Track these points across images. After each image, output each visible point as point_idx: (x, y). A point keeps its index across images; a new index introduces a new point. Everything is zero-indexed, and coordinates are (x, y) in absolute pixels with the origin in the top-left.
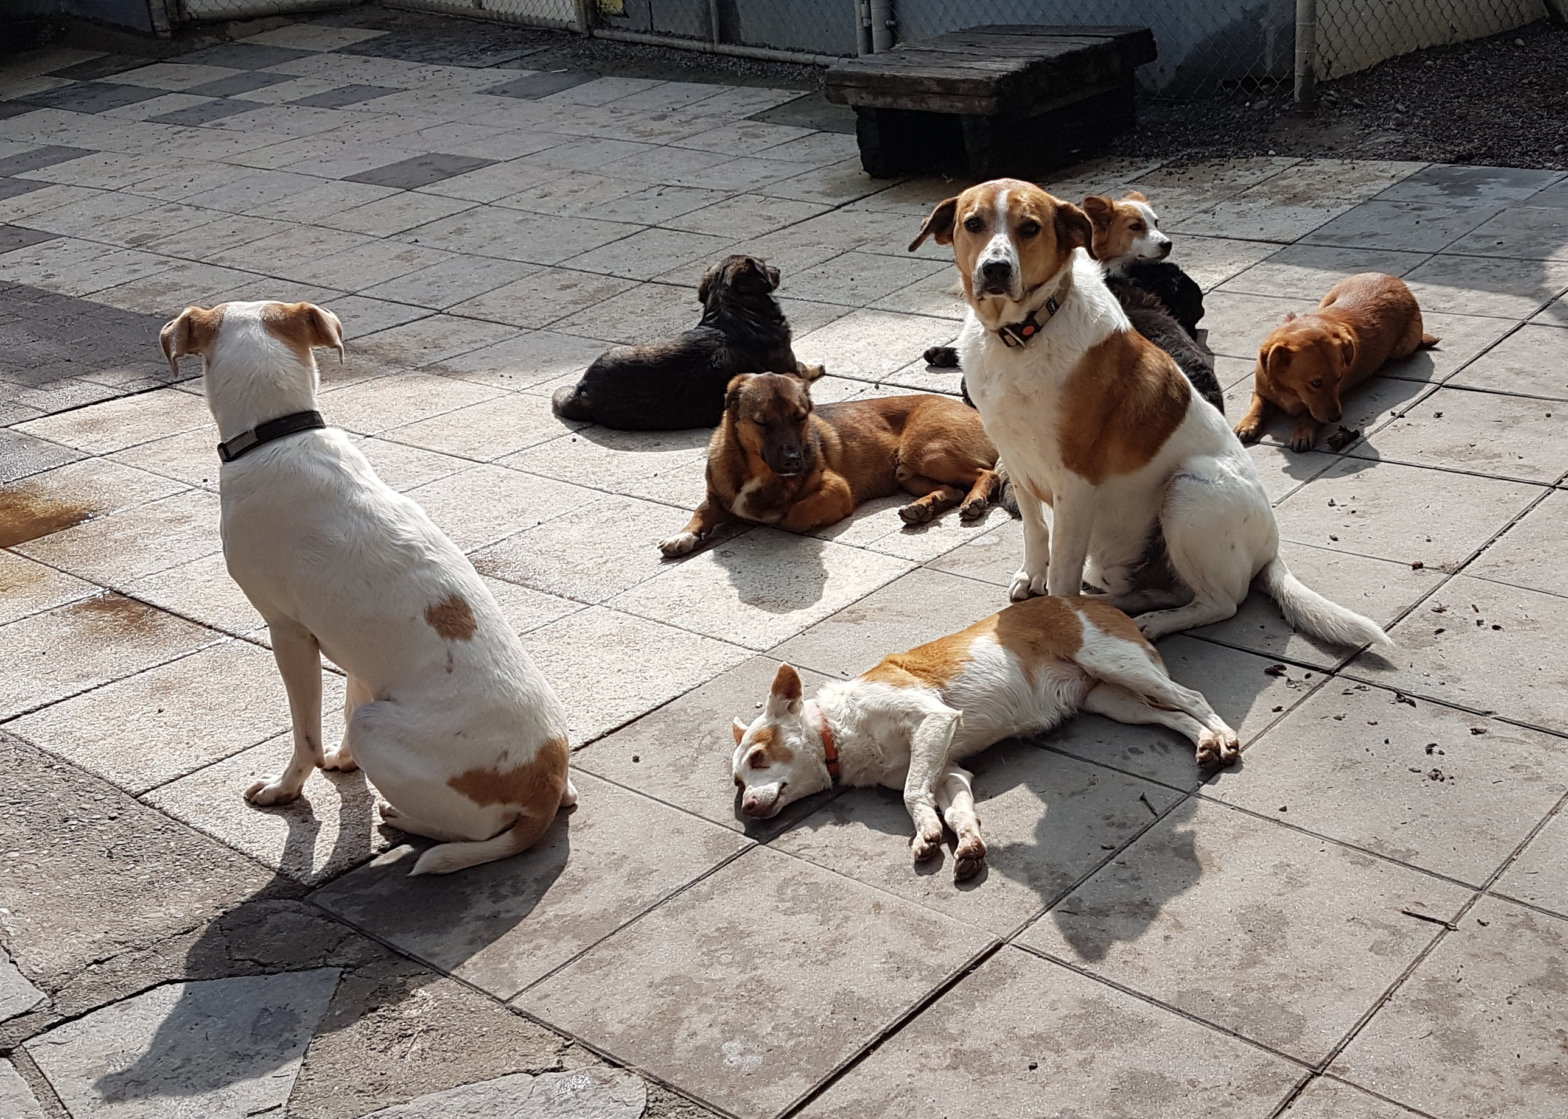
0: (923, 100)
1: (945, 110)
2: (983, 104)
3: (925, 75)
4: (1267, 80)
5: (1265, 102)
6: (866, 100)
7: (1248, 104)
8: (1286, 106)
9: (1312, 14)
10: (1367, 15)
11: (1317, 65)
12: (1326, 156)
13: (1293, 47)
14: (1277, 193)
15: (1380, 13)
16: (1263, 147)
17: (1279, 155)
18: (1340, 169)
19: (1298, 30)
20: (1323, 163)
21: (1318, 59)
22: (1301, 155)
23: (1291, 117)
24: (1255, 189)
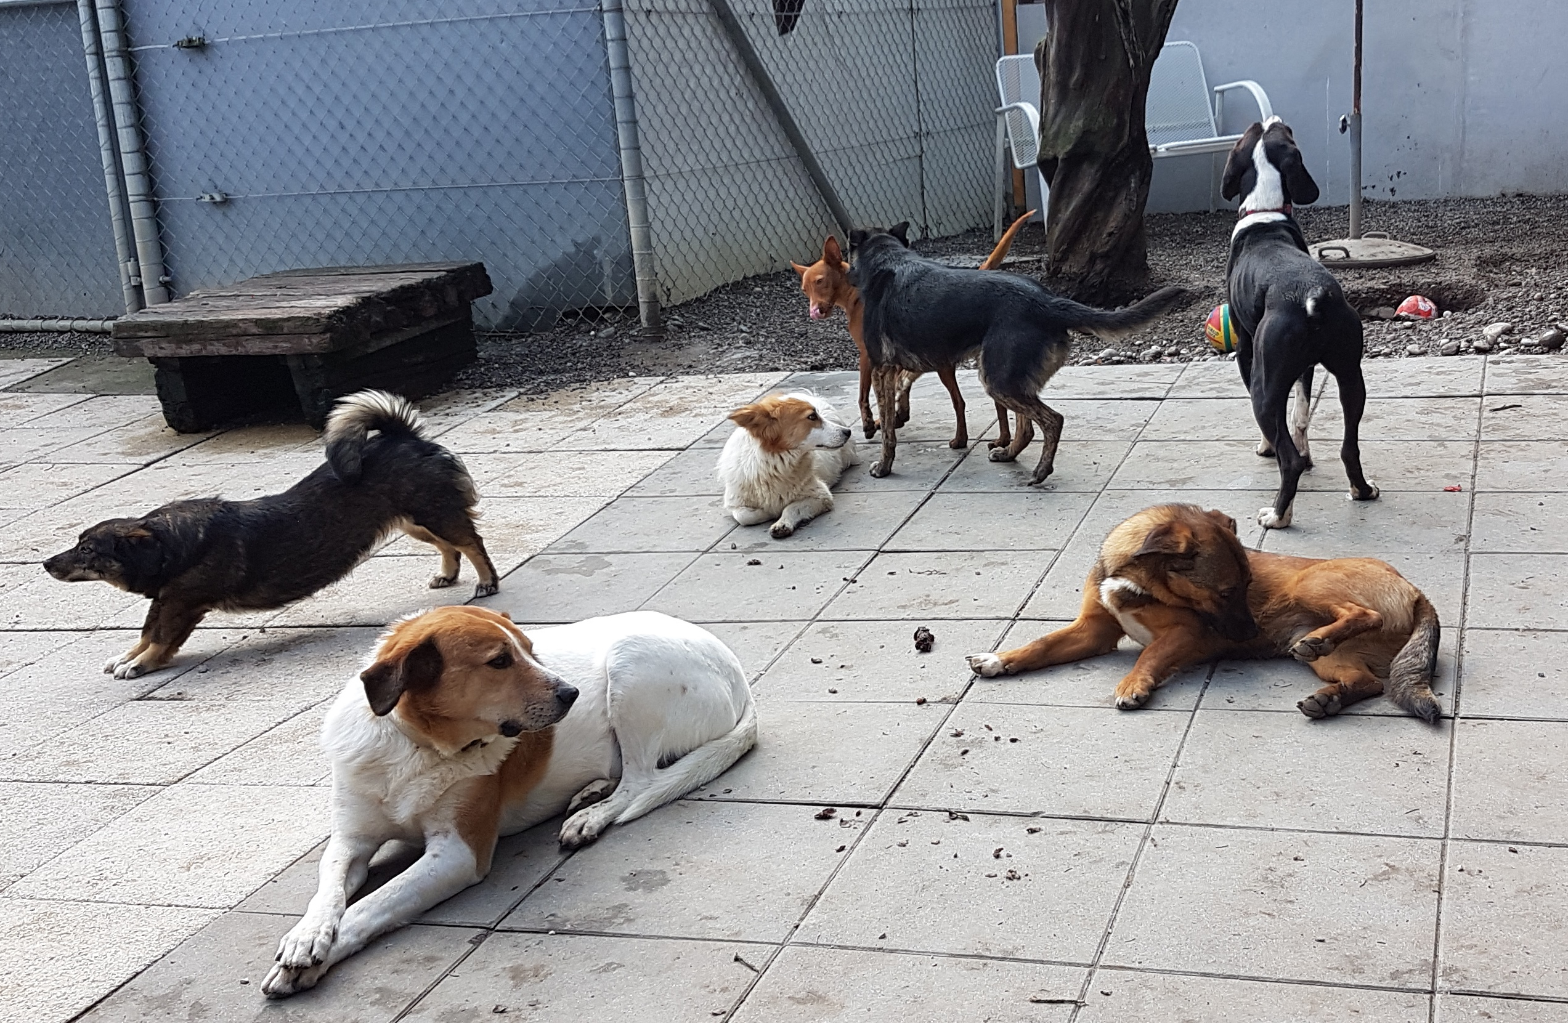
0: (238, 344)
1: (268, 352)
3: (240, 317)
4: (610, 309)
5: (611, 329)
6: (167, 350)
7: (592, 333)
8: (634, 332)
9: (647, 243)
10: (695, 245)
11: (659, 292)
12: (688, 373)
13: (633, 275)
14: (652, 408)
15: (707, 243)
16: (621, 370)
17: (640, 375)
18: (706, 383)
19: (636, 258)
20: (687, 380)
21: (658, 286)
22: (663, 374)
23: (641, 342)
24: (627, 406)
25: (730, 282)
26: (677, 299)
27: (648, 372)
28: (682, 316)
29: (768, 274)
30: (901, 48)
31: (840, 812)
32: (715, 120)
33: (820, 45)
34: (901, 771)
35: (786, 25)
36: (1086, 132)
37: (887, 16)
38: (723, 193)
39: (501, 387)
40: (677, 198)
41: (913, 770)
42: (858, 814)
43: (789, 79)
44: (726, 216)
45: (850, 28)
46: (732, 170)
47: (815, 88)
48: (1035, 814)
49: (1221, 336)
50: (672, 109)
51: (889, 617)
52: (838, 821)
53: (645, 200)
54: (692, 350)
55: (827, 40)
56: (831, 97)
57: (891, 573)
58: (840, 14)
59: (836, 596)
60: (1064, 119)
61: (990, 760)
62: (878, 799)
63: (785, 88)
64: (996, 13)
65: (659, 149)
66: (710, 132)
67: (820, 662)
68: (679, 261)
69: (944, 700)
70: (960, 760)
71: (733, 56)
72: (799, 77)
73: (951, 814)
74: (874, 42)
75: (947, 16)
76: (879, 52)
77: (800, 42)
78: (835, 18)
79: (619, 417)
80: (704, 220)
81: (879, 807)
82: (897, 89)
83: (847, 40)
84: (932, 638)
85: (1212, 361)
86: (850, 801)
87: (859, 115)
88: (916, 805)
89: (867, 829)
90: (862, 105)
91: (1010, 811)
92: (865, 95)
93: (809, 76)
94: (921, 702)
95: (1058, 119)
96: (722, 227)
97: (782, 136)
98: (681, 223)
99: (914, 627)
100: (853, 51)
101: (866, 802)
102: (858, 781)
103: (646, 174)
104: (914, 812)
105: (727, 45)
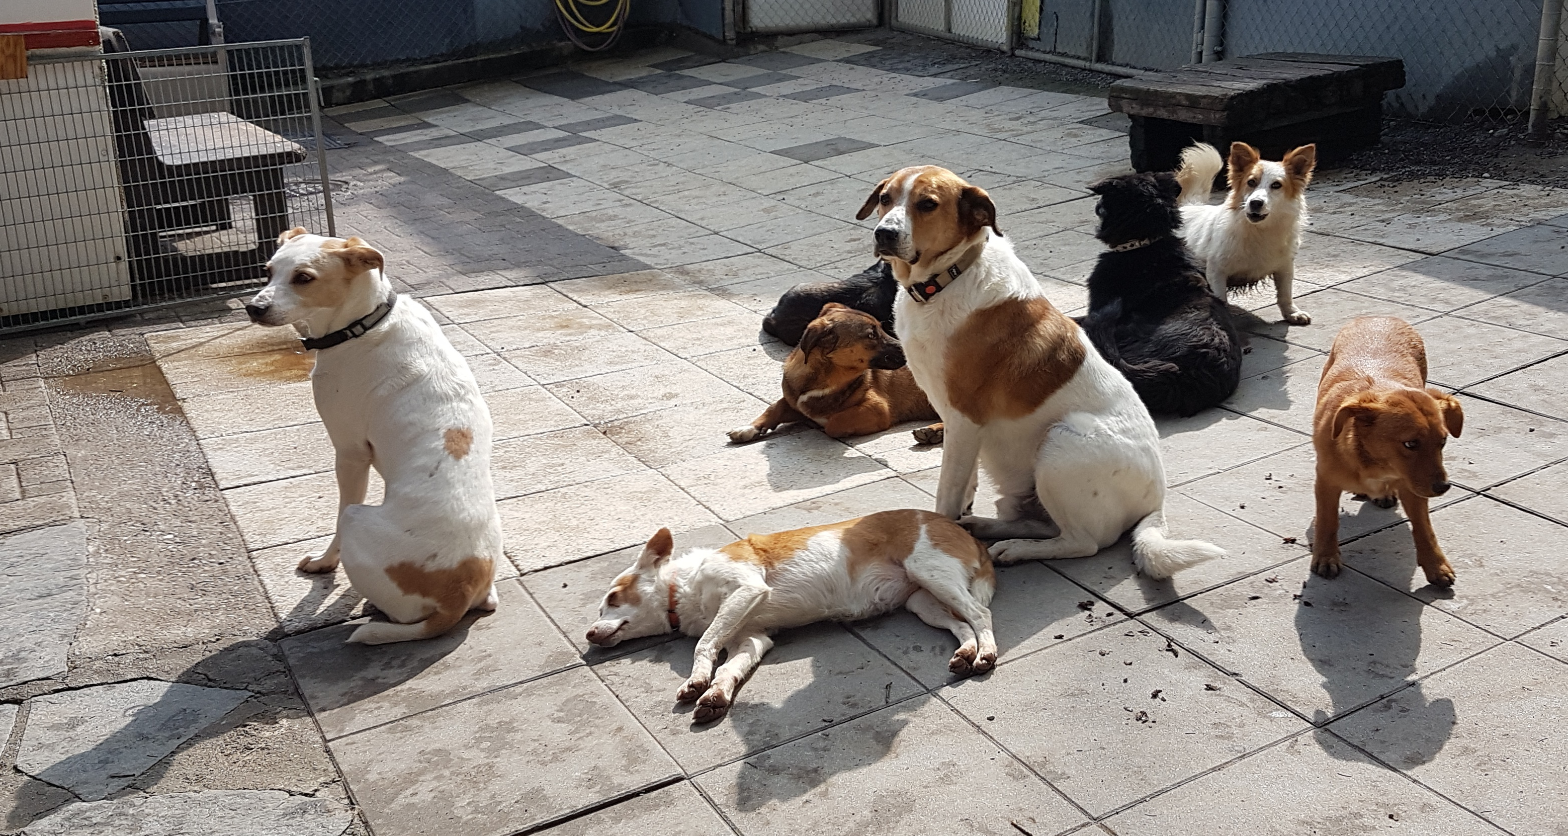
0: (1174, 112)
1: (1190, 120)
2: (1217, 116)
3: (1179, 91)
4: (1510, 111)
5: (1505, 130)
6: (1136, 109)
7: (1491, 131)
8: (1522, 135)
9: (1552, 55)
17: (1492, 178)
19: (1537, 69)
20: (1526, 188)
22: (1512, 180)
23: (1521, 146)
27: (1502, 175)
39: (1374, 171)
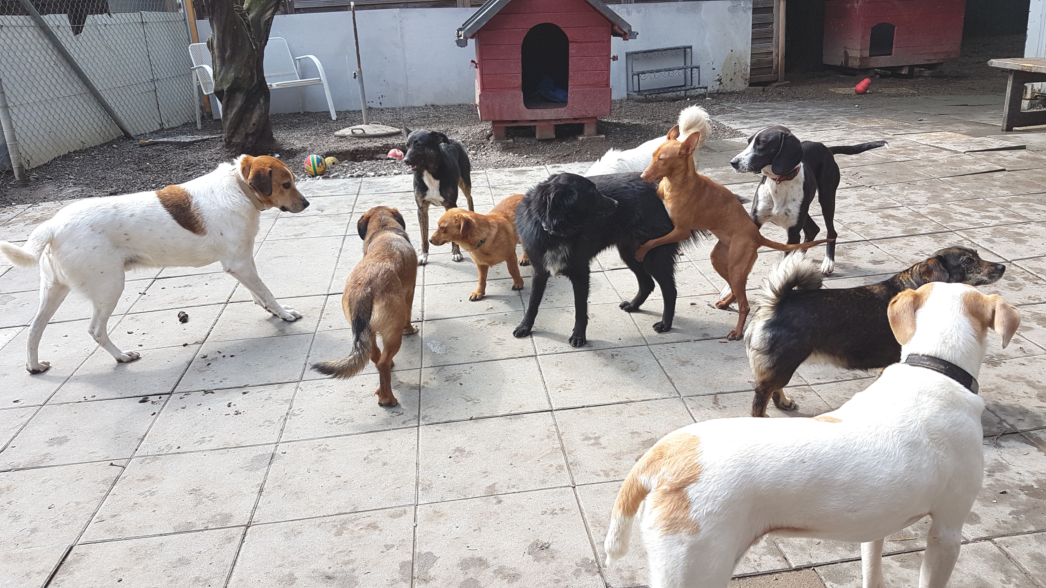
8: (12, 183)
9: (14, 139)
10: (40, 138)
11: (23, 163)
12: (44, 201)
13: (8, 155)
14: (27, 220)
15: (46, 137)
16: (8, 202)
17: (18, 204)
18: (55, 205)
19: (8, 146)
20: (44, 204)
21: (23, 159)
22: (31, 203)
23: (16, 187)
24: (14, 219)
25: (61, 155)
26: (33, 165)
27: (23, 202)
28: (38, 173)
29: (81, 150)
30: (139, 40)
31: (150, 398)
32: (44, 77)
33: (96, 39)
34: (179, 376)
35: (77, 30)
36: (236, 78)
37: (130, 26)
38: (52, 112)
40: (28, 116)
41: (184, 375)
42: (160, 398)
43: (82, 56)
44: (55, 123)
45: (111, 32)
46: (56, 100)
47: (96, 59)
48: (245, 386)
49: (312, 169)
50: (20, 72)
51: (164, 308)
52: (150, 402)
53: (10, 118)
54: (46, 189)
55: (100, 37)
56: (105, 64)
57: (163, 288)
58: (105, 25)
59: (136, 301)
60: (225, 73)
61: (222, 366)
62: (169, 390)
63: (80, 61)
64: (186, 24)
65: (15, 92)
66: (42, 83)
67: (132, 333)
68: (32, 146)
69: (197, 343)
70: (207, 368)
71: (51, 46)
72: (87, 55)
73: (205, 391)
74: (125, 38)
75: (161, 25)
76: (128, 43)
77: (85, 38)
78: (103, 27)
79: (9, 226)
80: (43, 126)
81: (170, 394)
82: (140, 60)
83: (110, 37)
84: (187, 316)
85: (309, 180)
86: (155, 393)
87: (121, 72)
88: (188, 390)
89: (165, 404)
90: (121, 67)
91: (233, 386)
92: (123, 63)
93: (92, 55)
94: (185, 345)
95: (222, 73)
96: (54, 129)
97: (81, 83)
98: (31, 128)
99: (178, 312)
100: (114, 42)
101: (163, 392)
102: (158, 384)
103: (9, 105)
104: (187, 393)
105: (47, 41)
